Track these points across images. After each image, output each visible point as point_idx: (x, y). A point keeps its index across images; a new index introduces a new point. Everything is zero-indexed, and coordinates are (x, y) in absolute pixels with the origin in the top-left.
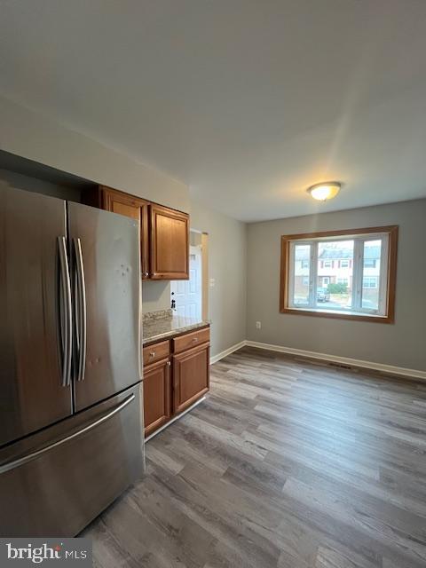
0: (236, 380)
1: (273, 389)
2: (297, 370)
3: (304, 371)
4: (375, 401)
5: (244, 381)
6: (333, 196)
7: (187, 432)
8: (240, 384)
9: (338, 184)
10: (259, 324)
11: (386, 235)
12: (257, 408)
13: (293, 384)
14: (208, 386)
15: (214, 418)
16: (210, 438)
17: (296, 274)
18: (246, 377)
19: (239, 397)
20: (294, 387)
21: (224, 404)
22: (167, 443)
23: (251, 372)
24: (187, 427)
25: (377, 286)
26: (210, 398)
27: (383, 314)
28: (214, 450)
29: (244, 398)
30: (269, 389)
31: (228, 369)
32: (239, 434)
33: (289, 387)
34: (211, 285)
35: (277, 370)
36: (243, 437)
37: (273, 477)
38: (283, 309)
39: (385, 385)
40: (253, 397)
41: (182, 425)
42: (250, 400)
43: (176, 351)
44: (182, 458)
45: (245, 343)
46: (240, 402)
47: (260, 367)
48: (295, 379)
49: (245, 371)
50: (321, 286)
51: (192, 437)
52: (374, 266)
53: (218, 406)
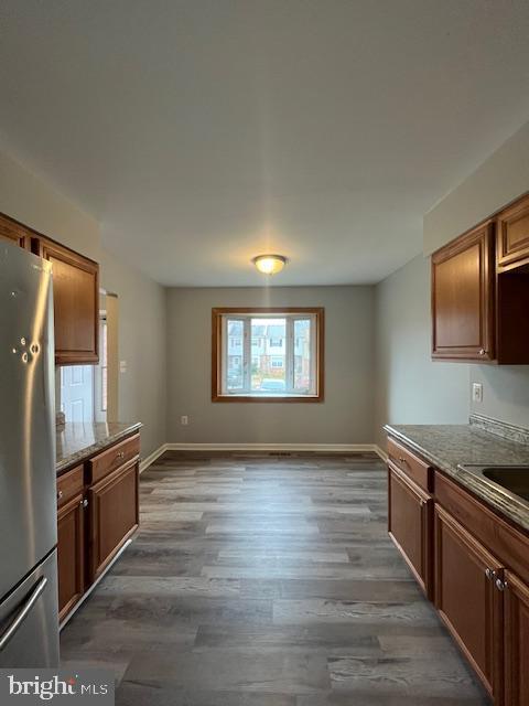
0: (170, 501)
1: (219, 499)
2: (240, 469)
3: (247, 469)
4: (320, 483)
5: (181, 499)
6: (278, 270)
7: (115, 605)
8: (176, 504)
9: (283, 259)
10: (185, 420)
11: (314, 315)
12: (208, 530)
13: (241, 486)
14: (137, 522)
15: (154, 566)
16: (157, 598)
17: (229, 353)
18: (181, 492)
19: (181, 523)
20: (242, 490)
21: (163, 539)
22: (85, 640)
23: (186, 484)
24: (113, 598)
25: (284, 366)
26: (139, 538)
27: (313, 393)
28: (169, 612)
29: (188, 523)
30: (215, 501)
31: (152, 489)
32: (197, 574)
33: (238, 491)
34: (123, 370)
35: (217, 474)
36: (205, 576)
37: (257, 611)
38: (216, 397)
39: (323, 464)
40: (198, 517)
41: (102, 598)
42: (197, 522)
43: (94, 479)
44: (121, 651)
45: (166, 447)
46: (184, 529)
47: (195, 476)
48: (241, 479)
49: (177, 485)
50: (232, 367)
51: (130, 610)
52: (281, 345)
53: (153, 546)
